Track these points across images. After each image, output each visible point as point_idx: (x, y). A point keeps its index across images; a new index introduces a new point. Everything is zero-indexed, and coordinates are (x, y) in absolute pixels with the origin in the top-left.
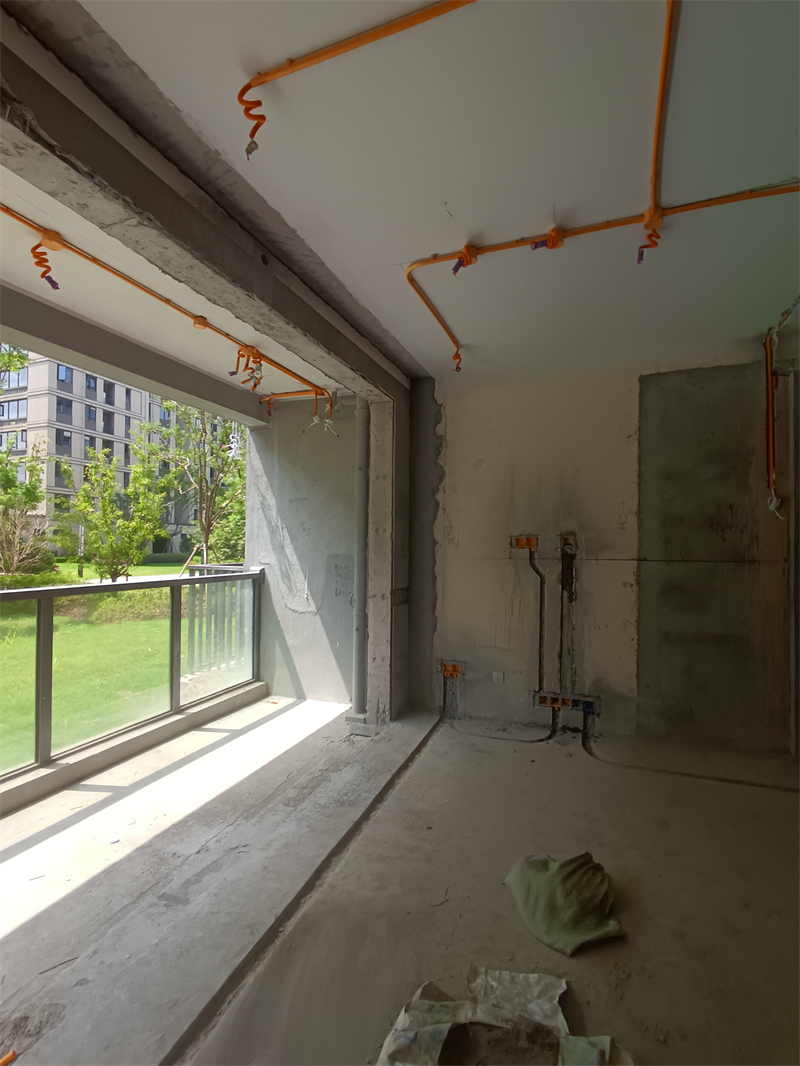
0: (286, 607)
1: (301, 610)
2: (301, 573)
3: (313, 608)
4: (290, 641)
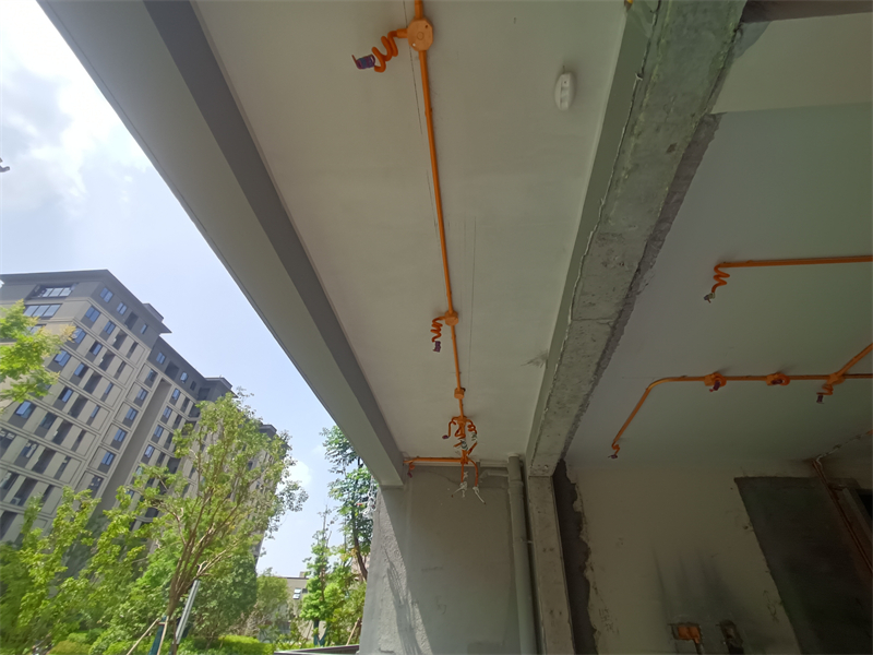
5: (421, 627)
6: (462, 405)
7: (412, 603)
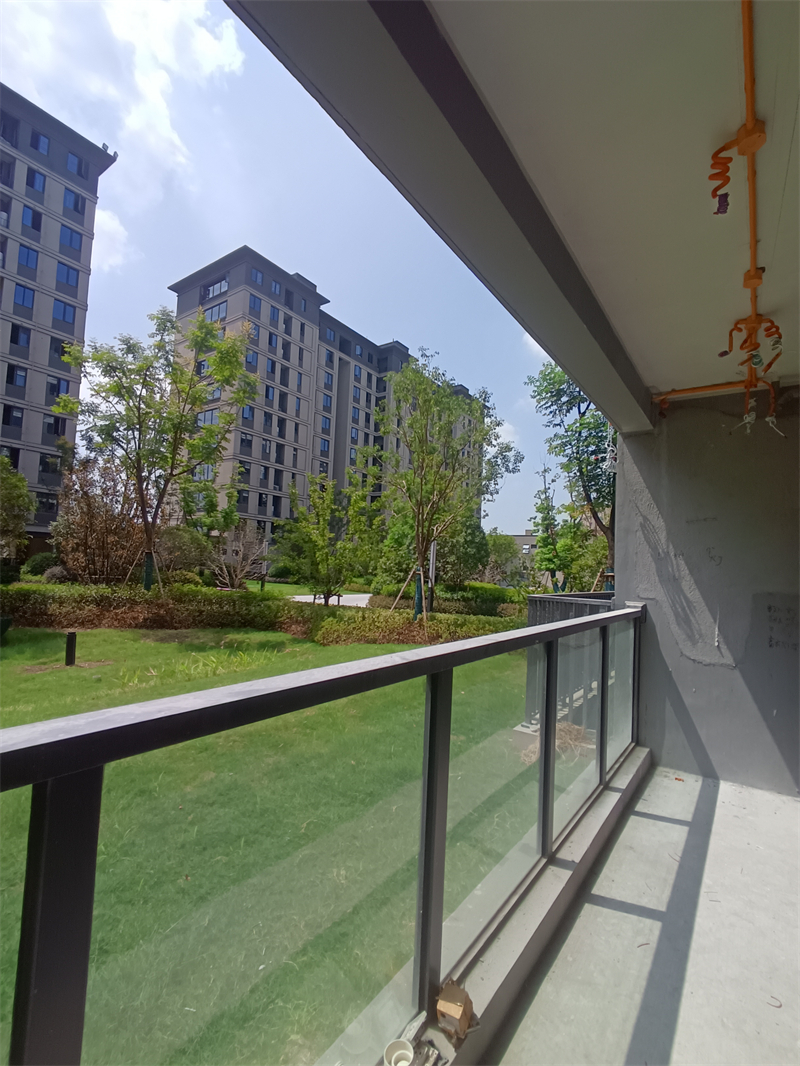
0: (682, 654)
1: (708, 661)
2: (707, 613)
3: (729, 659)
4: (688, 700)
5: (688, 578)
6: (755, 298)
7: (675, 556)
